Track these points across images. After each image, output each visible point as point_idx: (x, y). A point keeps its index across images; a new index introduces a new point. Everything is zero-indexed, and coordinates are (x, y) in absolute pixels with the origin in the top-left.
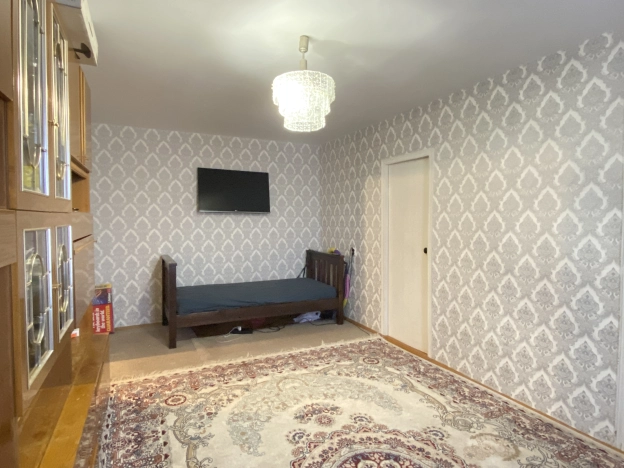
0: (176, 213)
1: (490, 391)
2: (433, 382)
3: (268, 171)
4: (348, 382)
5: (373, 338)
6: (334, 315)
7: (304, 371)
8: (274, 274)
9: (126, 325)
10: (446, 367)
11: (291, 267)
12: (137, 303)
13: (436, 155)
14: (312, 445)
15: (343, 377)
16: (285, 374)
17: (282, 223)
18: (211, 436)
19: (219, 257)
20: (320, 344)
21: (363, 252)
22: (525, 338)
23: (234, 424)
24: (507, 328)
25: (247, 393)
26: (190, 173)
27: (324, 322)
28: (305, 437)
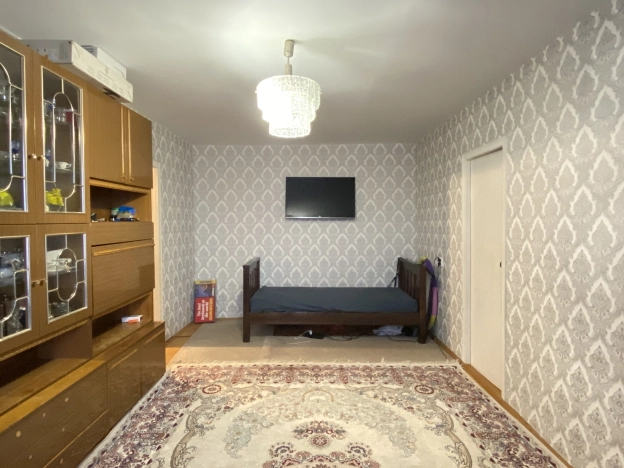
0: (268, 219)
1: (555, 459)
2: (484, 430)
3: (355, 176)
4: (377, 407)
5: (449, 364)
6: (415, 332)
7: (342, 386)
8: (361, 281)
9: (227, 317)
10: (516, 415)
11: (382, 276)
12: (236, 298)
13: (509, 145)
14: (287, 463)
15: (378, 401)
16: (321, 385)
17: (370, 229)
18: (212, 428)
19: (306, 261)
20: (380, 361)
21: (448, 263)
22: (598, 397)
23: (239, 423)
24: (578, 377)
25: (272, 396)
26: (280, 182)
27: (406, 338)
28: (287, 452)
